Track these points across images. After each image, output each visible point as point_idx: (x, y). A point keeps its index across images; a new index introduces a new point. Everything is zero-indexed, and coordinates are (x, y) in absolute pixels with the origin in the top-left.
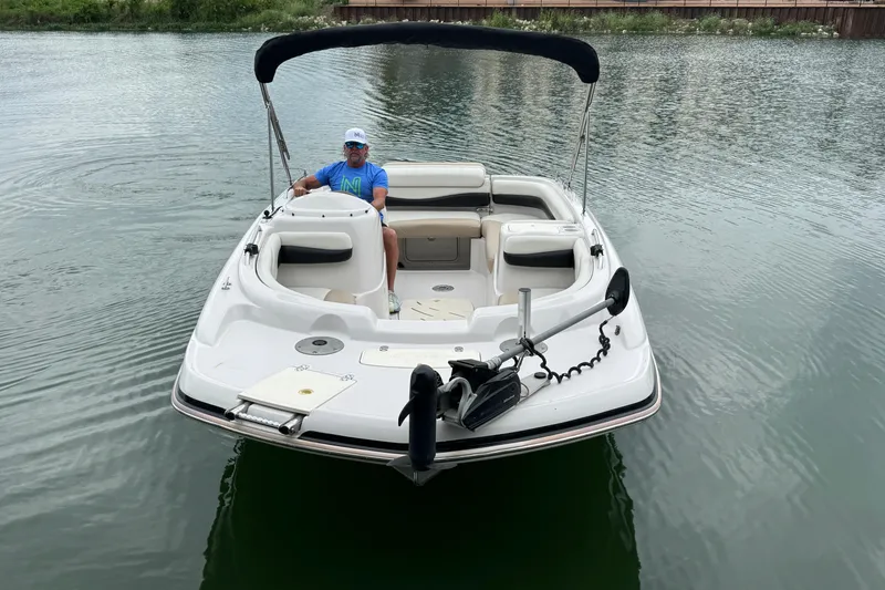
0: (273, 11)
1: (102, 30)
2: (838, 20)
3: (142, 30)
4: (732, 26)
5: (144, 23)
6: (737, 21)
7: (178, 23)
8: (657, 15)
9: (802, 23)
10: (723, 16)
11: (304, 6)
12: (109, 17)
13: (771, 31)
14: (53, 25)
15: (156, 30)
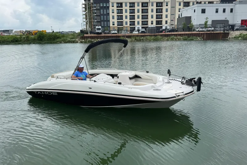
0: (64, 38)
1: (19, 44)
2: (202, 36)
3: (30, 43)
4: (178, 38)
5: (30, 42)
6: (178, 37)
7: (40, 42)
8: (159, 36)
9: (194, 37)
10: (175, 36)
11: (73, 36)
12: (21, 41)
13: (187, 39)
14: (6, 43)
15: (34, 43)
